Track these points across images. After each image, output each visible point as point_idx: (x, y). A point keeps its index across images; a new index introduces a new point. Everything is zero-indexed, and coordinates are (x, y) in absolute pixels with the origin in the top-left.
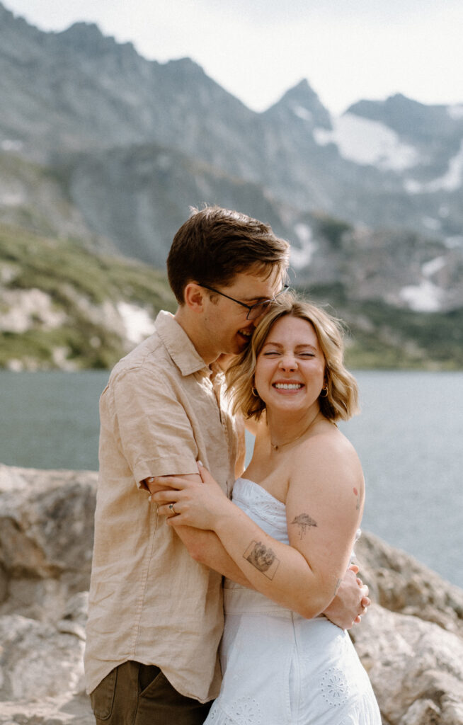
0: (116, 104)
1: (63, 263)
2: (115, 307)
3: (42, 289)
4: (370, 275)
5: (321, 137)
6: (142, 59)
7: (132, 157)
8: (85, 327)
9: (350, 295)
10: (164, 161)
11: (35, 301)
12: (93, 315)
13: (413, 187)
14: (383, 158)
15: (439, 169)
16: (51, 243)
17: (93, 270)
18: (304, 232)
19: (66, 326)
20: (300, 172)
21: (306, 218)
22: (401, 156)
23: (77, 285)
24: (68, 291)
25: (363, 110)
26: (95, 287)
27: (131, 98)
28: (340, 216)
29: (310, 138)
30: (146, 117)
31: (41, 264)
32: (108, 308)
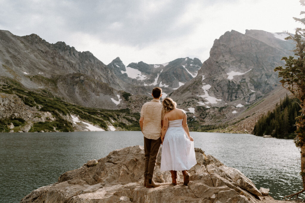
0: (69, 63)
1: (55, 104)
2: (70, 115)
3: (49, 111)
4: (135, 107)
5: (123, 72)
6: (77, 51)
7: (73, 77)
8: (62, 120)
9: (131, 112)
10: (82, 78)
11: (48, 114)
12: (64, 117)
13: (145, 85)
14: (138, 77)
15: (152, 81)
16: (52, 99)
17: (64, 106)
18: (119, 96)
19: (57, 121)
20: (118, 81)
21: (119, 92)
22: (143, 77)
23: (59, 110)
24: (57, 111)
25: (132, 65)
26: (64, 110)
27: (73, 62)
28: (128, 92)
29: (120, 72)
30: (77, 66)
31: (50, 105)
32: (68, 116)
